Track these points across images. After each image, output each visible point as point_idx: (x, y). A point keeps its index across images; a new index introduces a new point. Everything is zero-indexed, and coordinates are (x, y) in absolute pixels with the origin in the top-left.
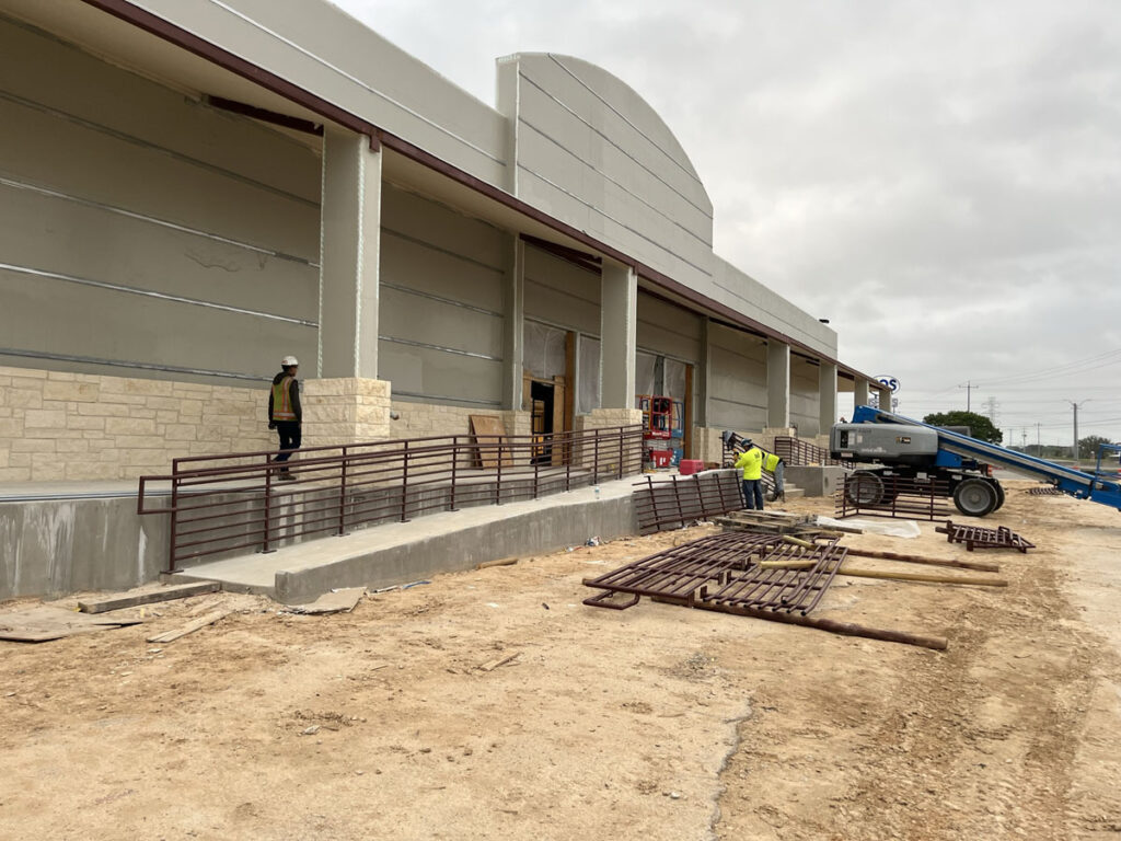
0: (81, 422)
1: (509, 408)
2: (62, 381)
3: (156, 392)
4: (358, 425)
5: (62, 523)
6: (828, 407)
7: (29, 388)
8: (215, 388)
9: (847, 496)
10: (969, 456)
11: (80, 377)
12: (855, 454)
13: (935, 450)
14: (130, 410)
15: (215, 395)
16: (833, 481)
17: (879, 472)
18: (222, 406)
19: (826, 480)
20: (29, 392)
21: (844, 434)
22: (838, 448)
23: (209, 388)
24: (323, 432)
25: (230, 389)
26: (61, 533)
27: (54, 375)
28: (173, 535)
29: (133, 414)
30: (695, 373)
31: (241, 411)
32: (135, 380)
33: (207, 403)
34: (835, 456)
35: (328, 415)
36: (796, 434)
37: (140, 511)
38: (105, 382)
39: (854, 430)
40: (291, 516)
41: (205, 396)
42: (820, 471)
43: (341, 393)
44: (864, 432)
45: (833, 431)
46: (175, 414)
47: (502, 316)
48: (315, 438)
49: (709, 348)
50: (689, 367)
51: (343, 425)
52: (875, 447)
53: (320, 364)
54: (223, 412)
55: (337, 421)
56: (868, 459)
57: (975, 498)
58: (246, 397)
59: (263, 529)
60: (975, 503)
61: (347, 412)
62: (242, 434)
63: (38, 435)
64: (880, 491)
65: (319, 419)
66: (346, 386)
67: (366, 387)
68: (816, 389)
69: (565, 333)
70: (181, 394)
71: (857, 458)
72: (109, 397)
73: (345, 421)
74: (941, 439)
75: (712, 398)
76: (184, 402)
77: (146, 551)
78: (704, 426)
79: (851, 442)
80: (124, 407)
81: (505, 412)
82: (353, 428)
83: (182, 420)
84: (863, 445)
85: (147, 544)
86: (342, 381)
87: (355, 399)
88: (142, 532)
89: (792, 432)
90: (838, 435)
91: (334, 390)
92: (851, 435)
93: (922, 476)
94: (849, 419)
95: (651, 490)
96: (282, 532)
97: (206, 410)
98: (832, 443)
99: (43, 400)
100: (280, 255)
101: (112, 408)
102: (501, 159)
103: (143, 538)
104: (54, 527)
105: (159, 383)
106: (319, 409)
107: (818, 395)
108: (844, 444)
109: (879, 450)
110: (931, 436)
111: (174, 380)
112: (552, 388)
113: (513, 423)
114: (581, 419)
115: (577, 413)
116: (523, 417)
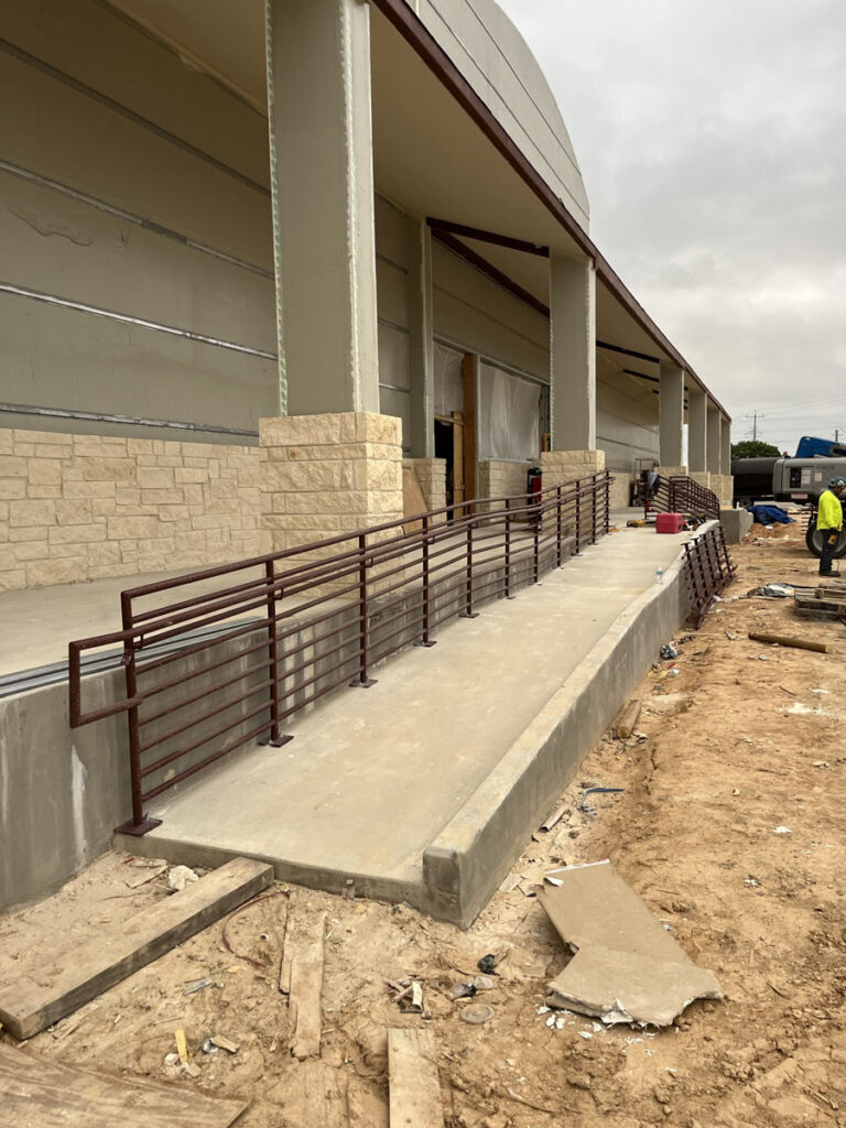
1: (422, 455)
4: (370, 493)
8: (78, 438)
12: (812, 495)
15: (80, 450)
18: (89, 467)
21: (795, 471)
22: (787, 489)
23: (67, 438)
24: (304, 508)
25: (97, 438)
28: (134, 750)
31: (115, 474)
33: (68, 463)
34: (784, 497)
35: (311, 479)
37: (75, 719)
39: (804, 466)
40: (298, 670)
41: (66, 453)
43: (335, 439)
44: (821, 468)
46: (21, 483)
47: (406, 332)
48: (289, 518)
51: (341, 494)
53: (283, 390)
54: (89, 477)
55: (330, 488)
58: (121, 451)
59: (269, 702)
61: (348, 473)
62: (120, 510)
65: (294, 485)
66: (344, 426)
67: (377, 429)
69: (462, 356)
70: (26, 449)
73: (347, 487)
77: (87, 795)
79: (805, 480)
81: (416, 460)
82: (362, 500)
83: (32, 492)
85: (87, 781)
86: (335, 418)
87: (364, 450)
88: (75, 758)
90: (787, 473)
91: (321, 434)
96: (290, 702)
97: (68, 474)
100: (149, 225)
103: (78, 768)
106: (293, 469)
108: (795, 483)
111: (13, 427)
112: (450, 429)
113: (429, 474)
114: (486, 466)
115: (481, 459)
116: (439, 466)
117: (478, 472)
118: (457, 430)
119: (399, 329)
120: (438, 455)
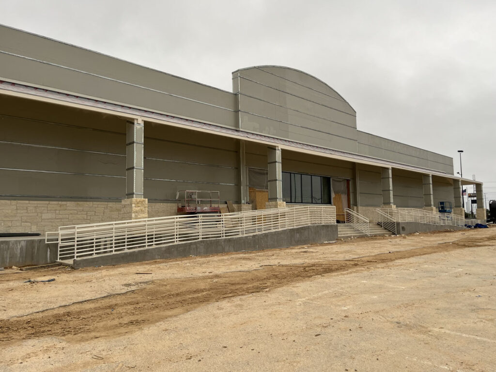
0: (61, 216)
2: (54, 204)
3: (87, 206)
4: (133, 214)
5: (22, 246)
7: (42, 207)
11: (60, 203)
14: (78, 212)
15: (109, 206)
18: (111, 209)
20: (43, 208)
26: (21, 249)
27: (51, 202)
29: (79, 213)
32: (79, 202)
33: (106, 208)
38: (69, 203)
41: (105, 206)
46: (94, 212)
47: (237, 168)
50: (348, 181)
51: (129, 214)
63: (46, 221)
65: (125, 212)
70: (96, 206)
72: (70, 208)
76: (97, 208)
77: (50, 255)
80: (75, 211)
86: (131, 199)
99: (48, 210)
101: (71, 212)
103: (49, 250)
104: (19, 247)
105: (88, 203)
106: (125, 209)
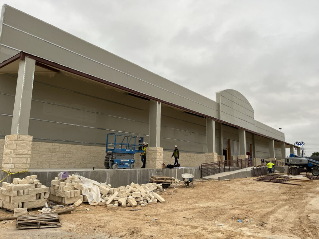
6: (284, 153)
9: (289, 172)
10: (314, 164)
12: (290, 164)
13: (307, 163)
16: (286, 170)
17: (296, 167)
19: (285, 169)
21: (288, 160)
22: (287, 163)
30: (252, 146)
34: (286, 164)
35: (210, 158)
36: (276, 159)
39: (290, 159)
42: (283, 167)
44: (292, 159)
45: (285, 159)
49: (255, 140)
50: (251, 145)
52: (295, 162)
56: (293, 165)
57: (316, 172)
60: (316, 173)
61: (213, 157)
64: (296, 171)
66: (212, 154)
67: (215, 154)
68: (280, 148)
69: (228, 140)
71: (291, 165)
73: (213, 159)
74: (308, 161)
75: (256, 151)
78: (255, 157)
79: (289, 161)
84: (292, 162)
89: (275, 159)
90: (286, 160)
91: (210, 154)
92: (289, 160)
93: (305, 168)
94: (289, 156)
95: (254, 170)
98: (285, 161)
100: (192, 133)
102: (217, 110)
106: (208, 157)
107: (281, 149)
108: (288, 162)
109: (296, 163)
110: (306, 160)
112: (226, 151)
113: (222, 158)
114: (232, 157)
115: (231, 156)
116: (224, 157)
117: (231, 158)
118: (227, 151)
119: (218, 138)
120: (224, 155)
